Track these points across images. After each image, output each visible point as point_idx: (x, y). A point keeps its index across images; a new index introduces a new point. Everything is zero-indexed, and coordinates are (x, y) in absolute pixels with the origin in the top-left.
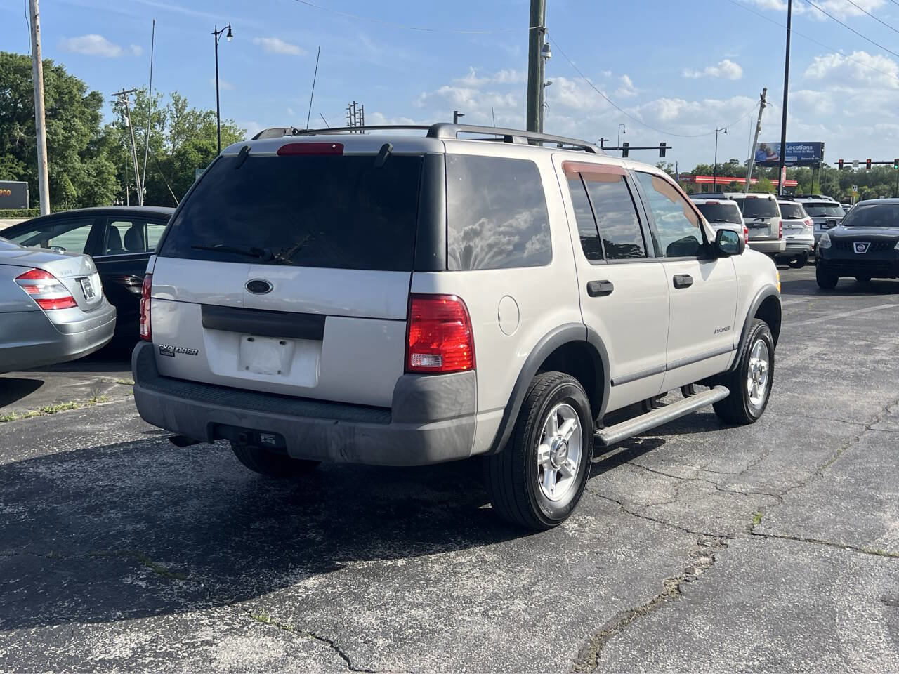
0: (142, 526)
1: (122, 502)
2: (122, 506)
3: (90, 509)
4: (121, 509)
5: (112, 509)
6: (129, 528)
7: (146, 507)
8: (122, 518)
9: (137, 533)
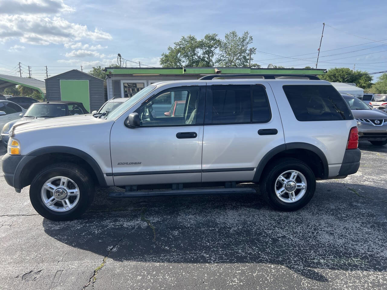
0: (355, 204)
1: (359, 215)
2: (360, 213)
3: (372, 215)
4: (360, 212)
5: (364, 214)
6: (359, 205)
7: (351, 211)
8: (361, 209)
9: (358, 202)
